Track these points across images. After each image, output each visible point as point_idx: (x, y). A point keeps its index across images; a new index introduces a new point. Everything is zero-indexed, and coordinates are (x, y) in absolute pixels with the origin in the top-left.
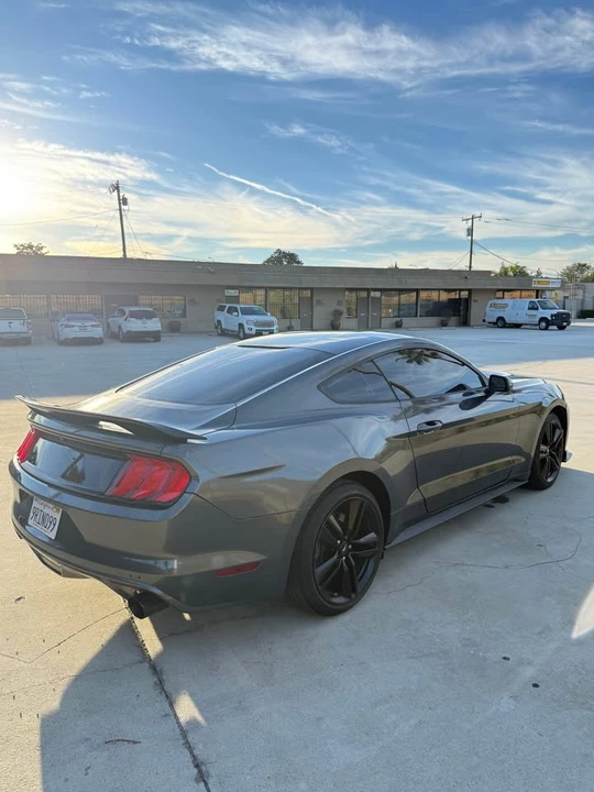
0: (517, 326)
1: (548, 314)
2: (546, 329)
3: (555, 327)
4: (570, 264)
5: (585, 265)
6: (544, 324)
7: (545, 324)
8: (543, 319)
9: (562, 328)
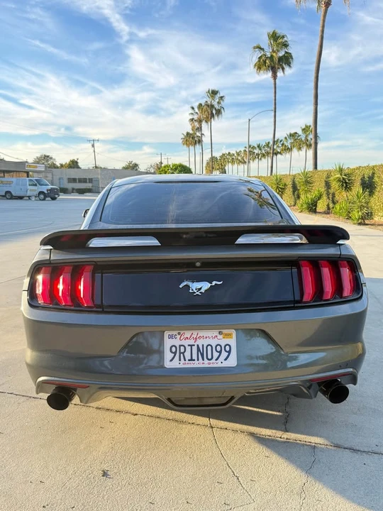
0: (21, 198)
1: (44, 189)
2: (44, 200)
3: (50, 199)
4: (39, 155)
5: (48, 156)
6: (42, 196)
7: (44, 196)
8: (41, 193)
9: (54, 199)
